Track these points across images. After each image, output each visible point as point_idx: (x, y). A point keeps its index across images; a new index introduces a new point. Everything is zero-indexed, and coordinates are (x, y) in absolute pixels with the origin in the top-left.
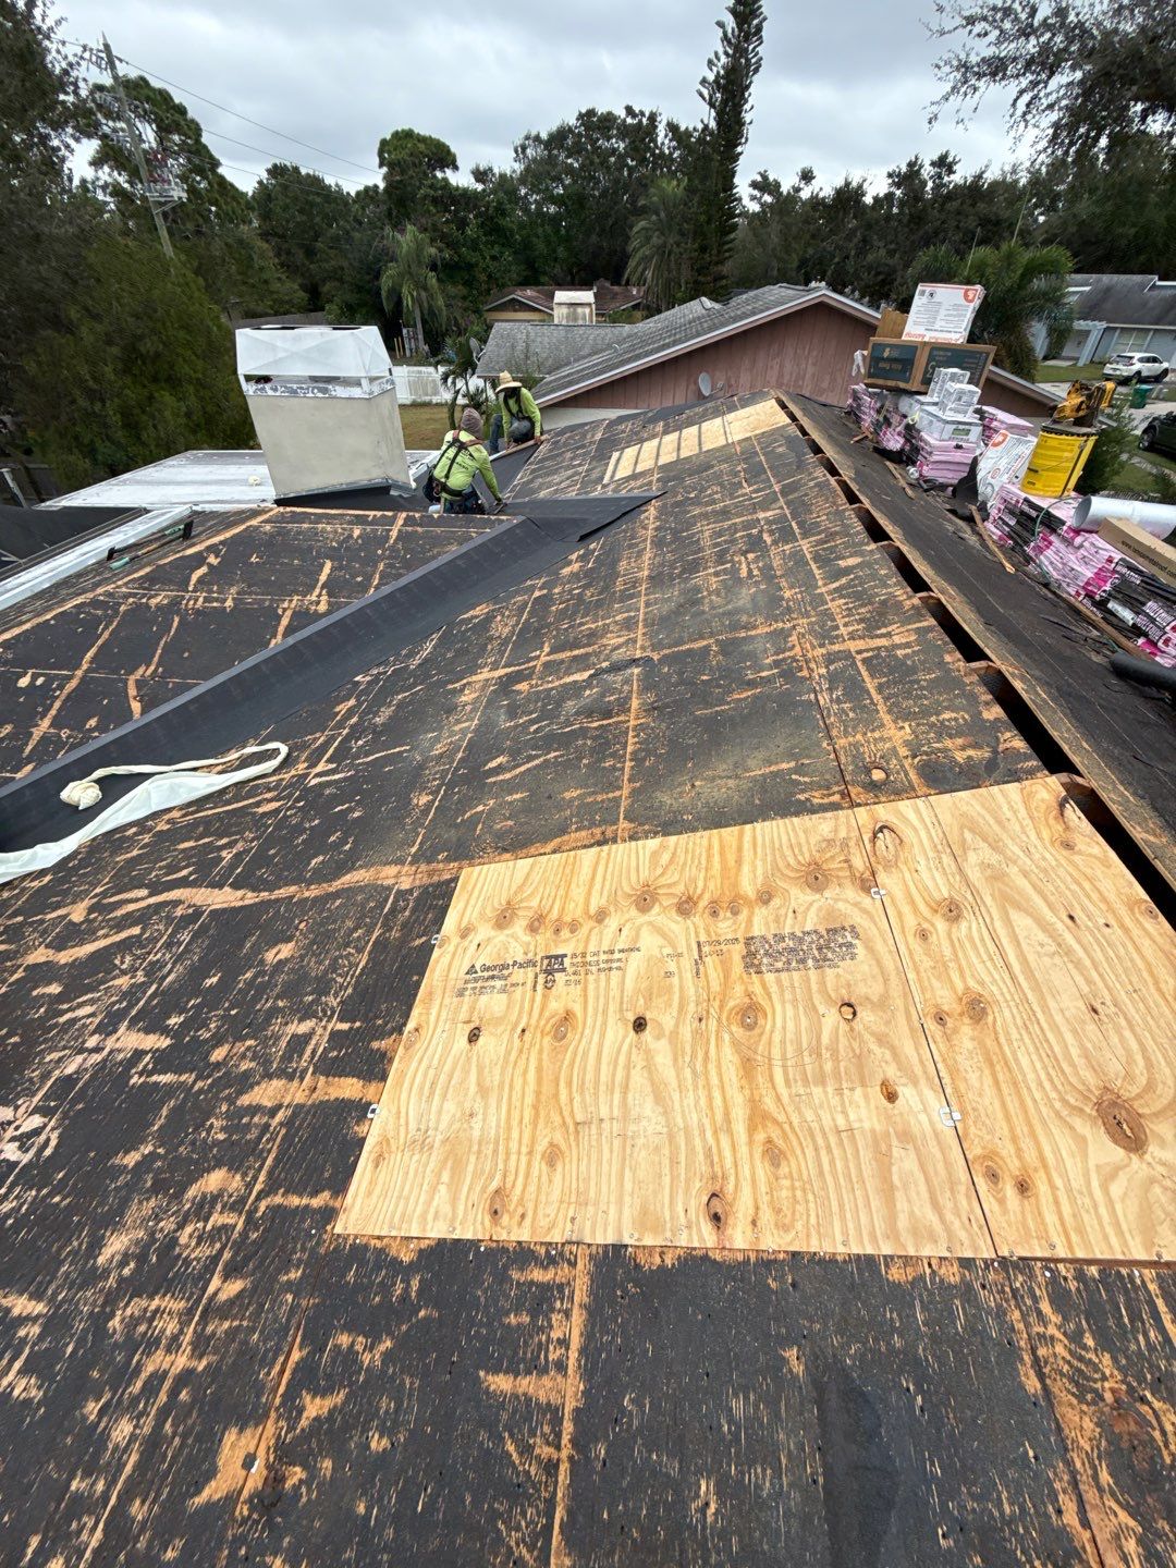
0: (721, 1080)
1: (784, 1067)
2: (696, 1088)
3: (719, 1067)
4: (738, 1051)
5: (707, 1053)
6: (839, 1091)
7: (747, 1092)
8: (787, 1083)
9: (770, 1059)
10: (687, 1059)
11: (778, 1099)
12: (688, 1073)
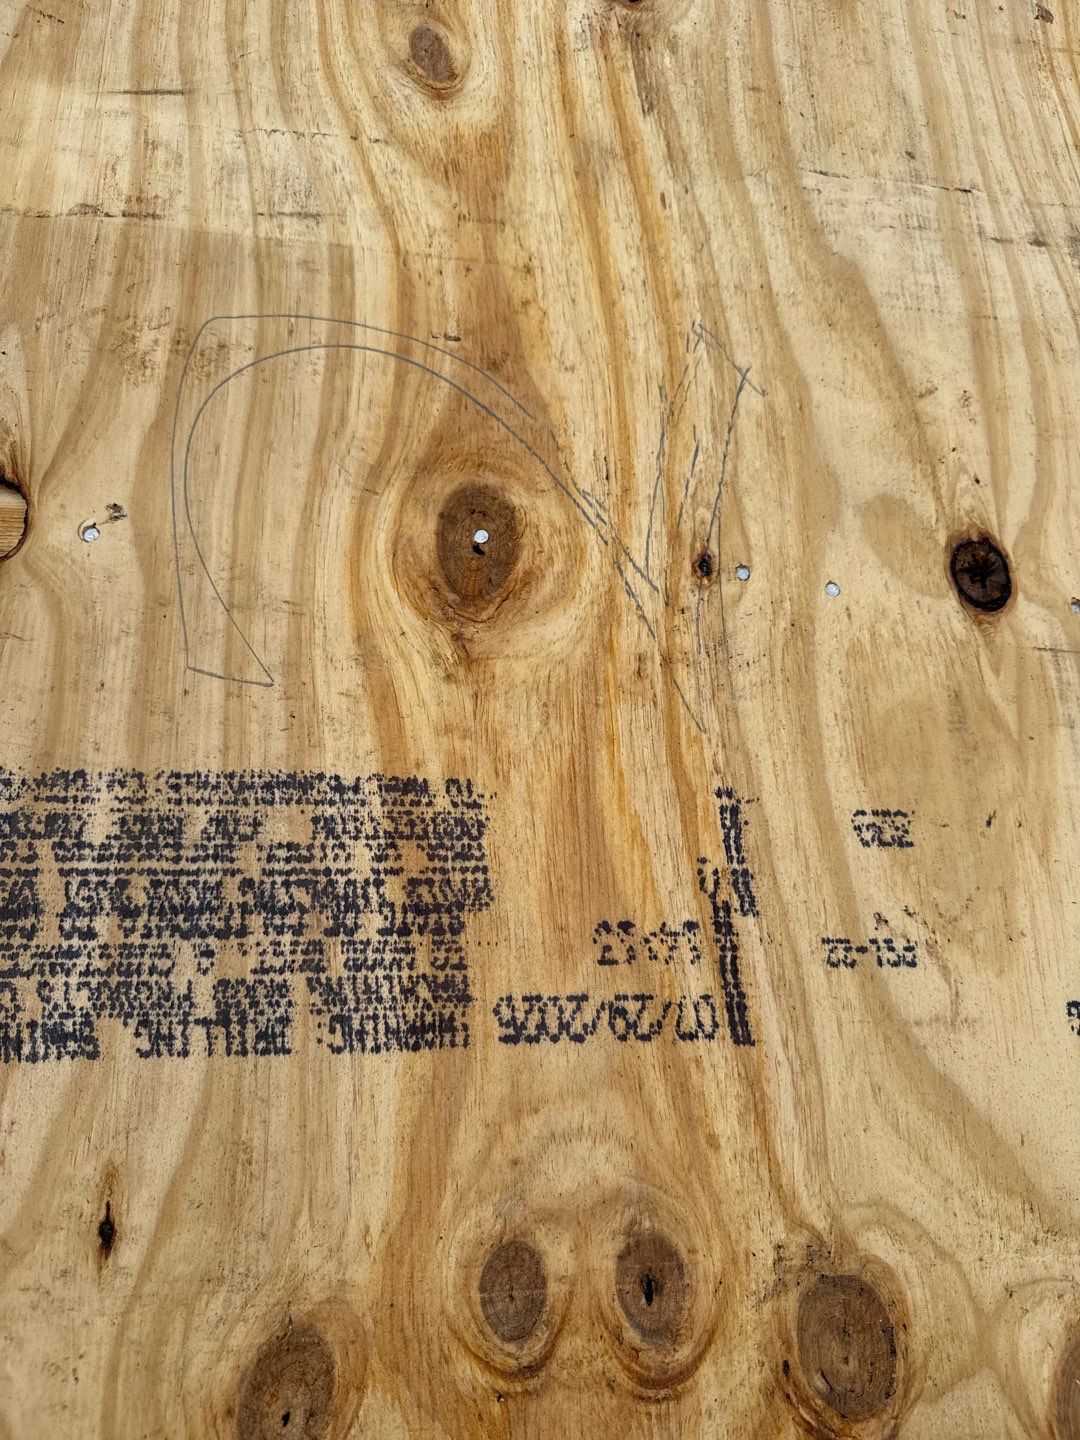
0: (609, 305)
1: (344, 319)
2: (709, 291)
3: (618, 356)
4: (534, 404)
5: (671, 418)
6: (141, 210)
7: (508, 253)
8: (343, 265)
9: (403, 355)
10: (751, 401)
11: (387, 216)
12: (747, 352)
